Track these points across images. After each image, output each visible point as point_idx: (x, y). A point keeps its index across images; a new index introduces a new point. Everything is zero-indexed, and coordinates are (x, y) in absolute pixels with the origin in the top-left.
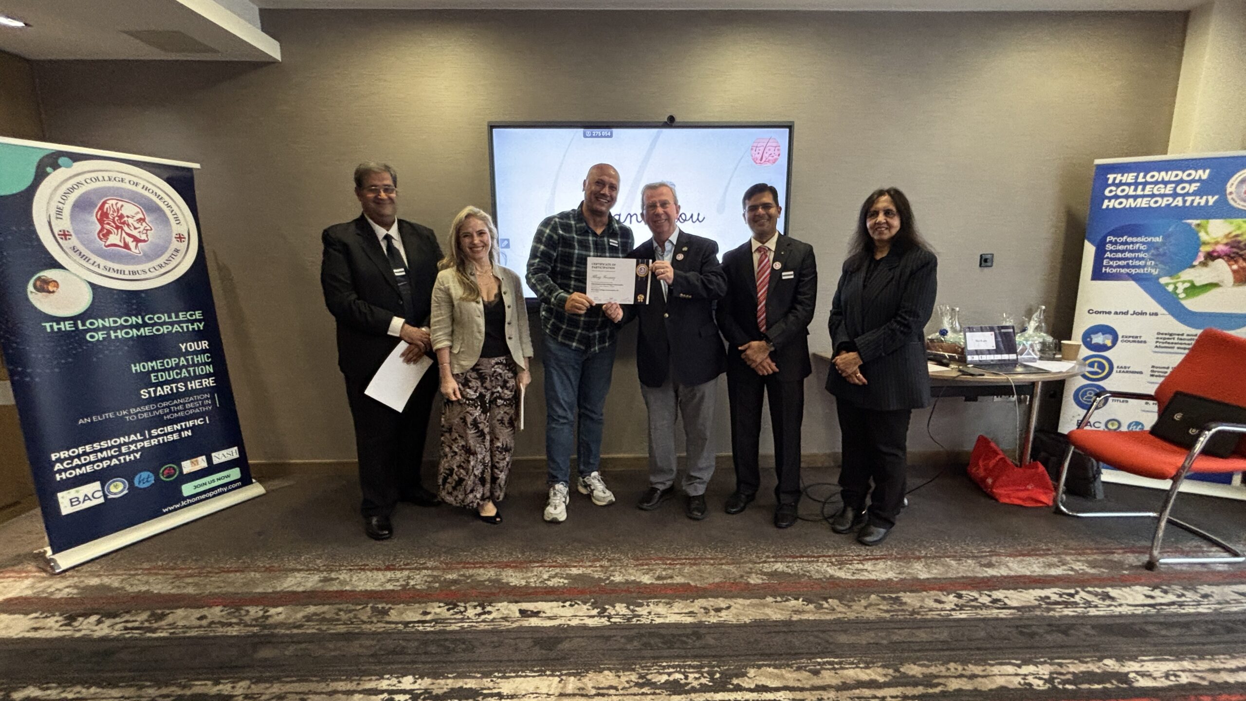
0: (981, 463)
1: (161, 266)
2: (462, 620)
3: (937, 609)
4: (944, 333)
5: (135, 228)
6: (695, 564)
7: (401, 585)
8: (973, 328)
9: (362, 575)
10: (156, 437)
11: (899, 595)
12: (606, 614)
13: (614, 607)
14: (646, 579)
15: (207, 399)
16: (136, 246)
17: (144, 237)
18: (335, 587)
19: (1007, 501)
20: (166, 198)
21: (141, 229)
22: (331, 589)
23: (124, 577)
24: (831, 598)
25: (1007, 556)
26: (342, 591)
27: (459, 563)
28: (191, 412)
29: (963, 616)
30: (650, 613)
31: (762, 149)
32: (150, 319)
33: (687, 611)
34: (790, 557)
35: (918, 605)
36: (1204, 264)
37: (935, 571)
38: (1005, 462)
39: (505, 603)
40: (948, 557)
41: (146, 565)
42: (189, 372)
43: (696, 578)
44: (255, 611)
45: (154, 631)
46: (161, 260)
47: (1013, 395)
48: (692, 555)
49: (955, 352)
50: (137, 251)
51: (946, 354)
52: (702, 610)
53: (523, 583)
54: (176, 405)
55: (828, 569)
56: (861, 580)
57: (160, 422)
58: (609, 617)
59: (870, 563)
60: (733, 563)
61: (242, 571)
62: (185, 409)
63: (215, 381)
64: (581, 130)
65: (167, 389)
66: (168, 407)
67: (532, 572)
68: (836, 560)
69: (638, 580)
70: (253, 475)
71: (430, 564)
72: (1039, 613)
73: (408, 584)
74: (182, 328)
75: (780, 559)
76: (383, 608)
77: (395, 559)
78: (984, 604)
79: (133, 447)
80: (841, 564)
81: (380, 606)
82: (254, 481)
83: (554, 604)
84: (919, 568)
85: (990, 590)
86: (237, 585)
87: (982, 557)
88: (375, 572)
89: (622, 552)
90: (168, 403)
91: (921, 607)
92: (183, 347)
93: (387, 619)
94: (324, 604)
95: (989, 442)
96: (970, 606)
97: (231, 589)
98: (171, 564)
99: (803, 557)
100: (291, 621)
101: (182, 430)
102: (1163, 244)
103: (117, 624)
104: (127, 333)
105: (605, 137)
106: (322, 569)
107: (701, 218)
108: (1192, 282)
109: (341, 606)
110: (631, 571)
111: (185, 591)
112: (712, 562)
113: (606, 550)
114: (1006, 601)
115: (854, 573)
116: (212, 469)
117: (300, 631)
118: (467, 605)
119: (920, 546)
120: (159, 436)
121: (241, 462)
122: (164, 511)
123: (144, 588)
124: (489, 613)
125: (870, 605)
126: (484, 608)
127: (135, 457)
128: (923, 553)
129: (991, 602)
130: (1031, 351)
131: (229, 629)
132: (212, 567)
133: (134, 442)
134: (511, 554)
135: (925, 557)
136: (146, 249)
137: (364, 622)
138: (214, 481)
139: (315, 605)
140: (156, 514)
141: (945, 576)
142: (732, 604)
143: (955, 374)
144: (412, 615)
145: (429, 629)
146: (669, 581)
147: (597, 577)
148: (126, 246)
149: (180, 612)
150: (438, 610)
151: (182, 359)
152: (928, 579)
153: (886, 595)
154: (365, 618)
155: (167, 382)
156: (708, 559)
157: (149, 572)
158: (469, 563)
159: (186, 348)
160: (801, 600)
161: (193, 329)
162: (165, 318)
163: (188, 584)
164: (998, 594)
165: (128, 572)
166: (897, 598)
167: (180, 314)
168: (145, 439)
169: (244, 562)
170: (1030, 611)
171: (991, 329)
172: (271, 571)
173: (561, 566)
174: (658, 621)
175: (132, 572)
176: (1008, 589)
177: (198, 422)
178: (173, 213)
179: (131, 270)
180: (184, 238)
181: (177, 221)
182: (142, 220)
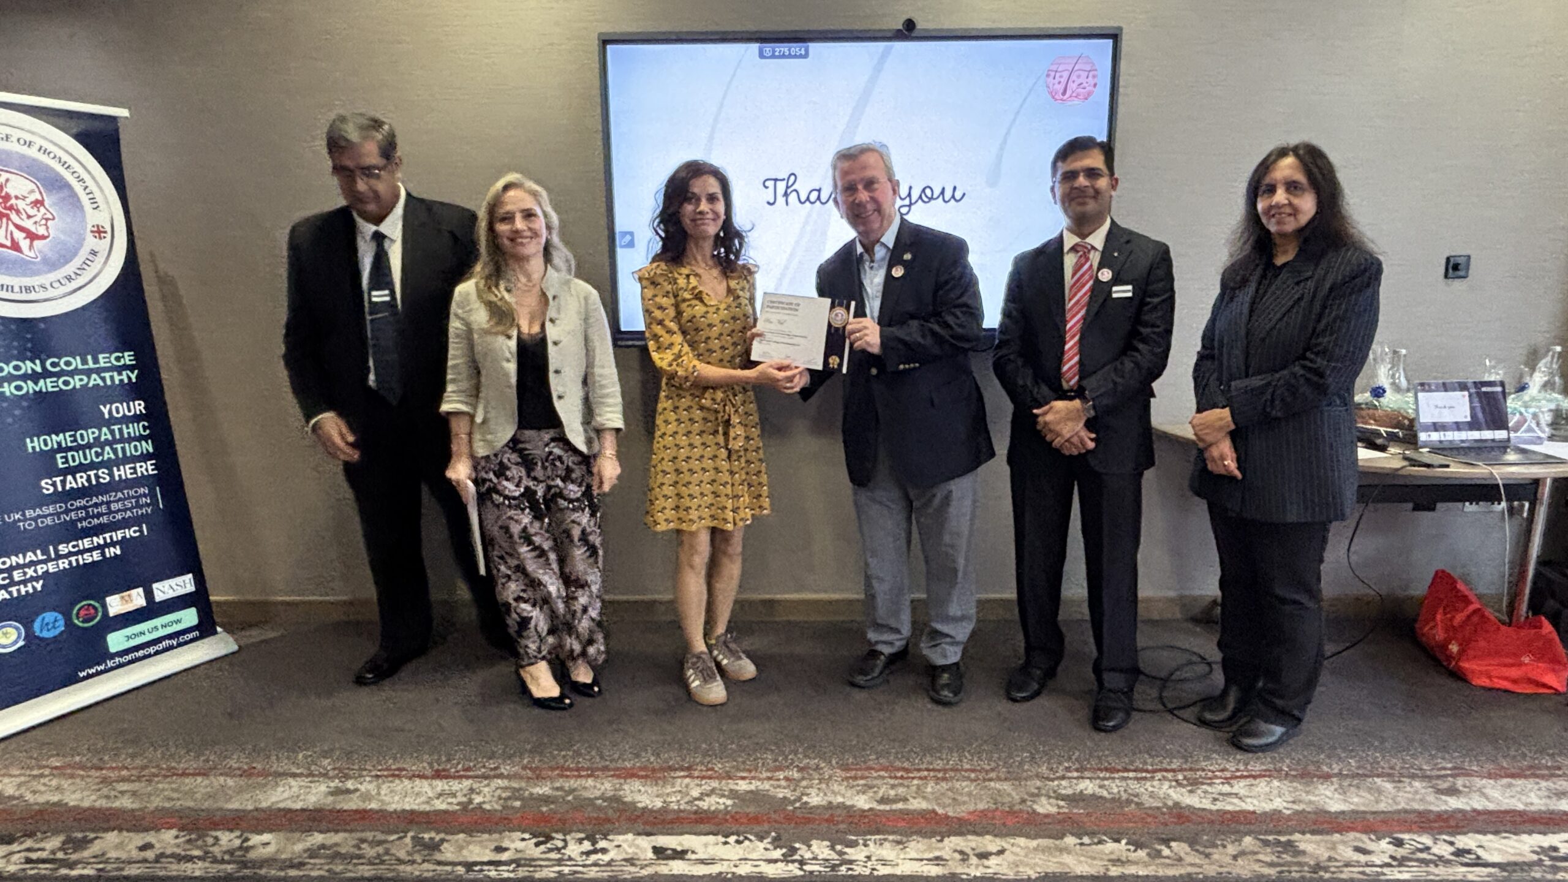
0: (1439, 617)
1: (69, 279)
2: (560, 862)
3: (1358, 864)
4: (1378, 392)
5: (29, 217)
6: (944, 779)
7: (458, 804)
8: (1429, 385)
9: (400, 785)
10: (66, 556)
11: (1292, 838)
12: (797, 857)
13: (809, 846)
14: (862, 802)
15: (145, 495)
16: (31, 247)
17: (41, 231)
18: (352, 804)
19: (1484, 682)
20: (76, 166)
21: (37, 219)
22: (346, 808)
23: (23, 779)
24: (1174, 840)
25: (1482, 777)
26: (365, 811)
27: (552, 769)
28: (119, 517)
29: (1406, 876)
30: (869, 858)
31: (1066, 75)
32: (54, 365)
33: (931, 856)
34: (1106, 770)
35: (1326, 855)
37: (1356, 800)
38: (1483, 616)
39: (630, 836)
40: (1378, 776)
41: (56, 762)
42: (115, 451)
43: (948, 801)
44: (228, 839)
45: (72, 865)
46: (69, 269)
47: (1499, 501)
48: (939, 764)
49: (1400, 425)
50: (32, 254)
51: (1382, 430)
52: (957, 856)
53: (658, 804)
54: (96, 505)
55: (1171, 792)
56: (1229, 812)
57: (72, 532)
58: (802, 863)
59: (1243, 783)
60: (1006, 779)
61: (204, 775)
62: (110, 512)
63: (157, 467)
64: (754, 47)
65: (81, 480)
66: (85, 508)
67: (673, 786)
68: (1185, 778)
69: (848, 803)
70: (217, 619)
71: (505, 770)
72: (1538, 875)
73: (470, 801)
74: (103, 379)
75: (1087, 774)
76: (431, 839)
77: (449, 760)
78: (1440, 858)
79: (30, 572)
80: (1194, 784)
81: (426, 836)
82: (219, 629)
83: (711, 838)
84: (1328, 793)
85: (1452, 834)
86: (198, 796)
87: (1439, 777)
88: (417, 781)
89: (822, 756)
90: (83, 502)
91: (1330, 859)
92: (106, 411)
93: (438, 856)
94: (337, 831)
95: (1454, 582)
96: (1417, 860)
97: (191, 804)
98: (95, 761)
99: (1126, 770)
100: (283, 856)
101: (107, 545)
103: (12, 853)
104: (19, 388)
105: (795, 57)
106: (331, 773)
107: (958, 196)
109: (363, 835)
110: (836, 787)
111: (117, 804)
112: (973, 775)
113: (796, 753)
114: (1480, 852)
115: (1215, 800)
116: (152, 610)
117: (301, 873)
118: (568, 837)
119: (1329, 757)
120: (70, 554)
121: (198, 599)
122: (81, 675)
123: (55, 798)
124: (604, 851)
125: (1243, 853)
126: (594, 843)
127: (34, 587)
128: (1336, 769)
129: (1453, 854)
130: (1534, 425)
131: (189, 865)
132: (157, 766)
133: (32, 563)
134: (637, 756)
135: (1340, 775)
136: (46, 250)
137: (401, 862)
138: (156, 628)
139: (321, 832)
140: (71, 680)
141: (1374, 809)
142: (1006, 846)
143: (1397, 464)
144: (478, 850)
145: (506, 875)
146: (900, 806)
147: (781, 795)
148: (15, 246)
149: (112, 837)
150: (519, 844)
151: (105, 430)
152: (1343, 812)
153: (1270, 838)
154: (402, 854)
155: (82, 468)
156: (967, 770)
157: (59, 771)
158: (569, 769)
159: (110, 412)
160: (1124, 842)
161: (121, 381)
162: (76, 363)
163: (122, 793)
164: (1465, 841)
165: (28, 772)
166: (1290, 843)
167: (101, 356)
168: (49, 560)
169: (207, 761)
170: (1522, 870)
171: (1463, 387)
172: (250, 775)
173: (720, 778)
174: (883, 871)
175: (35, 772)
176: (1484, 833)
177: (131, 533)
178: (88, 191)
179: (23, 285)
180: (105, 232)
181: (95, 205)
182: (39, 203)
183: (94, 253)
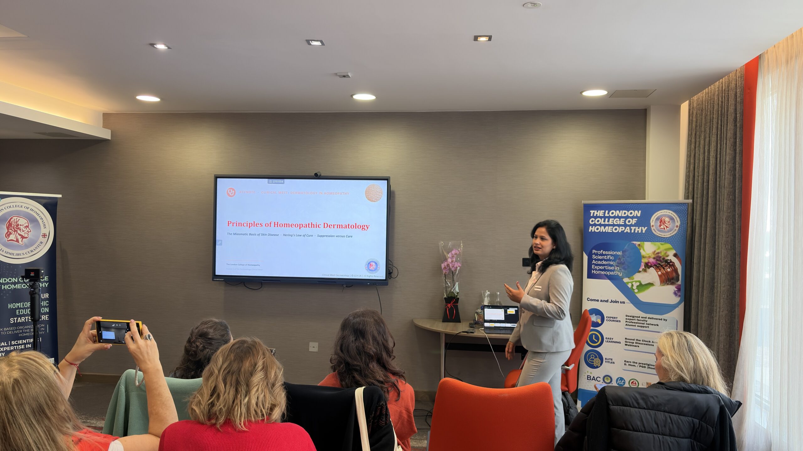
1: (32, 251)
5: (23, 231)
15: (43, 327)
16: (22, 241)
17: (26, 236)
20: (41, 214)
21: (25, 232)
32: (21, 280)
36: (645, 271)
46: (32, 248)
50: (22, 243)
57: (17, 337)
62: (30, 332)
63: (49, 317)
64: (267, 180)
65: (23, 319)
90: (22, 327)
101: (27, 343)
102: (623, 256)
104: (9, 287)
105: (280, 183)
108: (640, 282)
120: (15, 345)
136: (26, 242)
148: (17, 241)
155: (24, 315)
168: (8, 346)
178: (43, 222)
179: (17, 253)
180: (47, 236)
181: (45, 227)
182: (27, 227)
183: (41, 243)
